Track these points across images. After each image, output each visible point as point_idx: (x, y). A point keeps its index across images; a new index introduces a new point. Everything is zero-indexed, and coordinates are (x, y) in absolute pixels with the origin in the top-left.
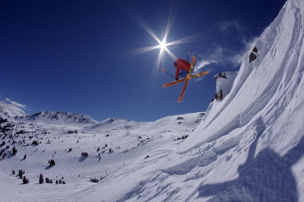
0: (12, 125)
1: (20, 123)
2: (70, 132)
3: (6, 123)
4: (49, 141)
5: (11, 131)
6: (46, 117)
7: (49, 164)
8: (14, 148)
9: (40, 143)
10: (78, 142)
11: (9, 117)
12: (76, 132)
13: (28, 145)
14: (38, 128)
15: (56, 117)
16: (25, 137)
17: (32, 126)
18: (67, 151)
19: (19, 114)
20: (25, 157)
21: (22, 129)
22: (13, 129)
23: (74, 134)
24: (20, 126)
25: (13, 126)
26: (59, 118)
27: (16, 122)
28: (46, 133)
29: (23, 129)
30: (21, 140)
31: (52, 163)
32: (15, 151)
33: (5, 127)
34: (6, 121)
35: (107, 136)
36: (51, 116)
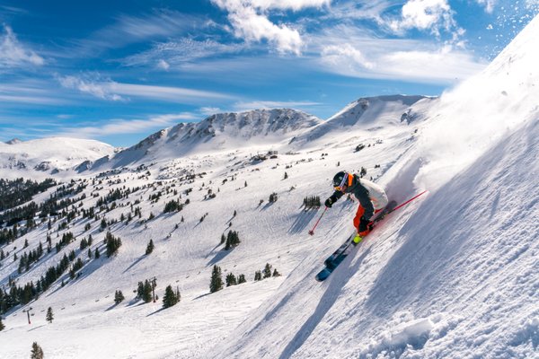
0: (75, 187)
1: (101, 175)
2: (258, 159)
3: (52, 190)
4: (210, 191)
5: (76, 205)
6: (177, 140)
7: (224, 245)
8: (109, 236)
9: (188, 202)
10: (286, 176)
11: (56, 171)
12: (272, 155)
13: (152, 217)
14: (165, 172)
15: (207, 132)
16: (137, 202)
17: (143, 173)
18: (264, 204)
19: (92, 153)
20: (150, 249)
21: (115, 187)
22: (84, 197)
23: (270, 162)
24: (105, 182)
25: (81, 188)
26: (217, 132)
27: (88, 176)
28: (193, 177)
29: (120, 186)
30: (126, 211)
31: (232, 240)
32: (113, 246)
33: (52, 201)
34: (48, 184)
35: (359, 149)
36: (193, 132)
